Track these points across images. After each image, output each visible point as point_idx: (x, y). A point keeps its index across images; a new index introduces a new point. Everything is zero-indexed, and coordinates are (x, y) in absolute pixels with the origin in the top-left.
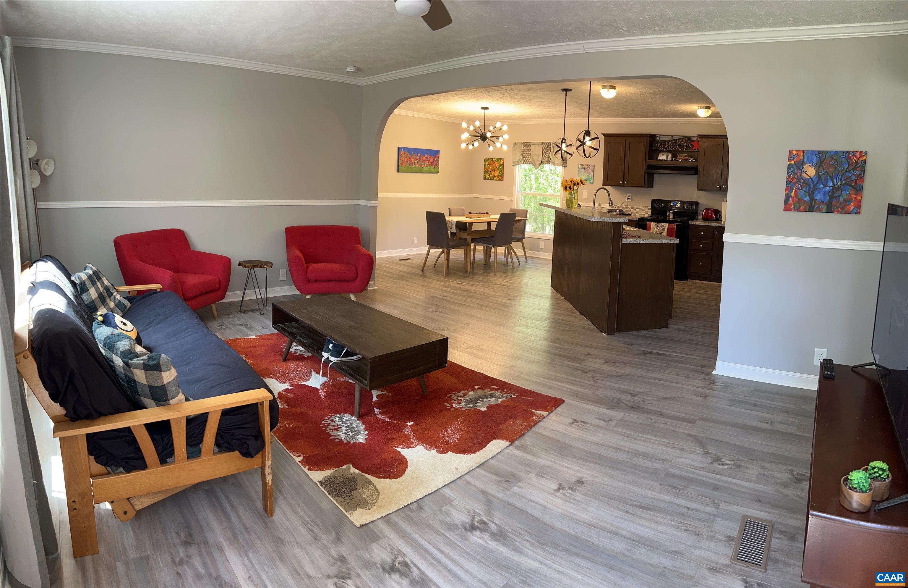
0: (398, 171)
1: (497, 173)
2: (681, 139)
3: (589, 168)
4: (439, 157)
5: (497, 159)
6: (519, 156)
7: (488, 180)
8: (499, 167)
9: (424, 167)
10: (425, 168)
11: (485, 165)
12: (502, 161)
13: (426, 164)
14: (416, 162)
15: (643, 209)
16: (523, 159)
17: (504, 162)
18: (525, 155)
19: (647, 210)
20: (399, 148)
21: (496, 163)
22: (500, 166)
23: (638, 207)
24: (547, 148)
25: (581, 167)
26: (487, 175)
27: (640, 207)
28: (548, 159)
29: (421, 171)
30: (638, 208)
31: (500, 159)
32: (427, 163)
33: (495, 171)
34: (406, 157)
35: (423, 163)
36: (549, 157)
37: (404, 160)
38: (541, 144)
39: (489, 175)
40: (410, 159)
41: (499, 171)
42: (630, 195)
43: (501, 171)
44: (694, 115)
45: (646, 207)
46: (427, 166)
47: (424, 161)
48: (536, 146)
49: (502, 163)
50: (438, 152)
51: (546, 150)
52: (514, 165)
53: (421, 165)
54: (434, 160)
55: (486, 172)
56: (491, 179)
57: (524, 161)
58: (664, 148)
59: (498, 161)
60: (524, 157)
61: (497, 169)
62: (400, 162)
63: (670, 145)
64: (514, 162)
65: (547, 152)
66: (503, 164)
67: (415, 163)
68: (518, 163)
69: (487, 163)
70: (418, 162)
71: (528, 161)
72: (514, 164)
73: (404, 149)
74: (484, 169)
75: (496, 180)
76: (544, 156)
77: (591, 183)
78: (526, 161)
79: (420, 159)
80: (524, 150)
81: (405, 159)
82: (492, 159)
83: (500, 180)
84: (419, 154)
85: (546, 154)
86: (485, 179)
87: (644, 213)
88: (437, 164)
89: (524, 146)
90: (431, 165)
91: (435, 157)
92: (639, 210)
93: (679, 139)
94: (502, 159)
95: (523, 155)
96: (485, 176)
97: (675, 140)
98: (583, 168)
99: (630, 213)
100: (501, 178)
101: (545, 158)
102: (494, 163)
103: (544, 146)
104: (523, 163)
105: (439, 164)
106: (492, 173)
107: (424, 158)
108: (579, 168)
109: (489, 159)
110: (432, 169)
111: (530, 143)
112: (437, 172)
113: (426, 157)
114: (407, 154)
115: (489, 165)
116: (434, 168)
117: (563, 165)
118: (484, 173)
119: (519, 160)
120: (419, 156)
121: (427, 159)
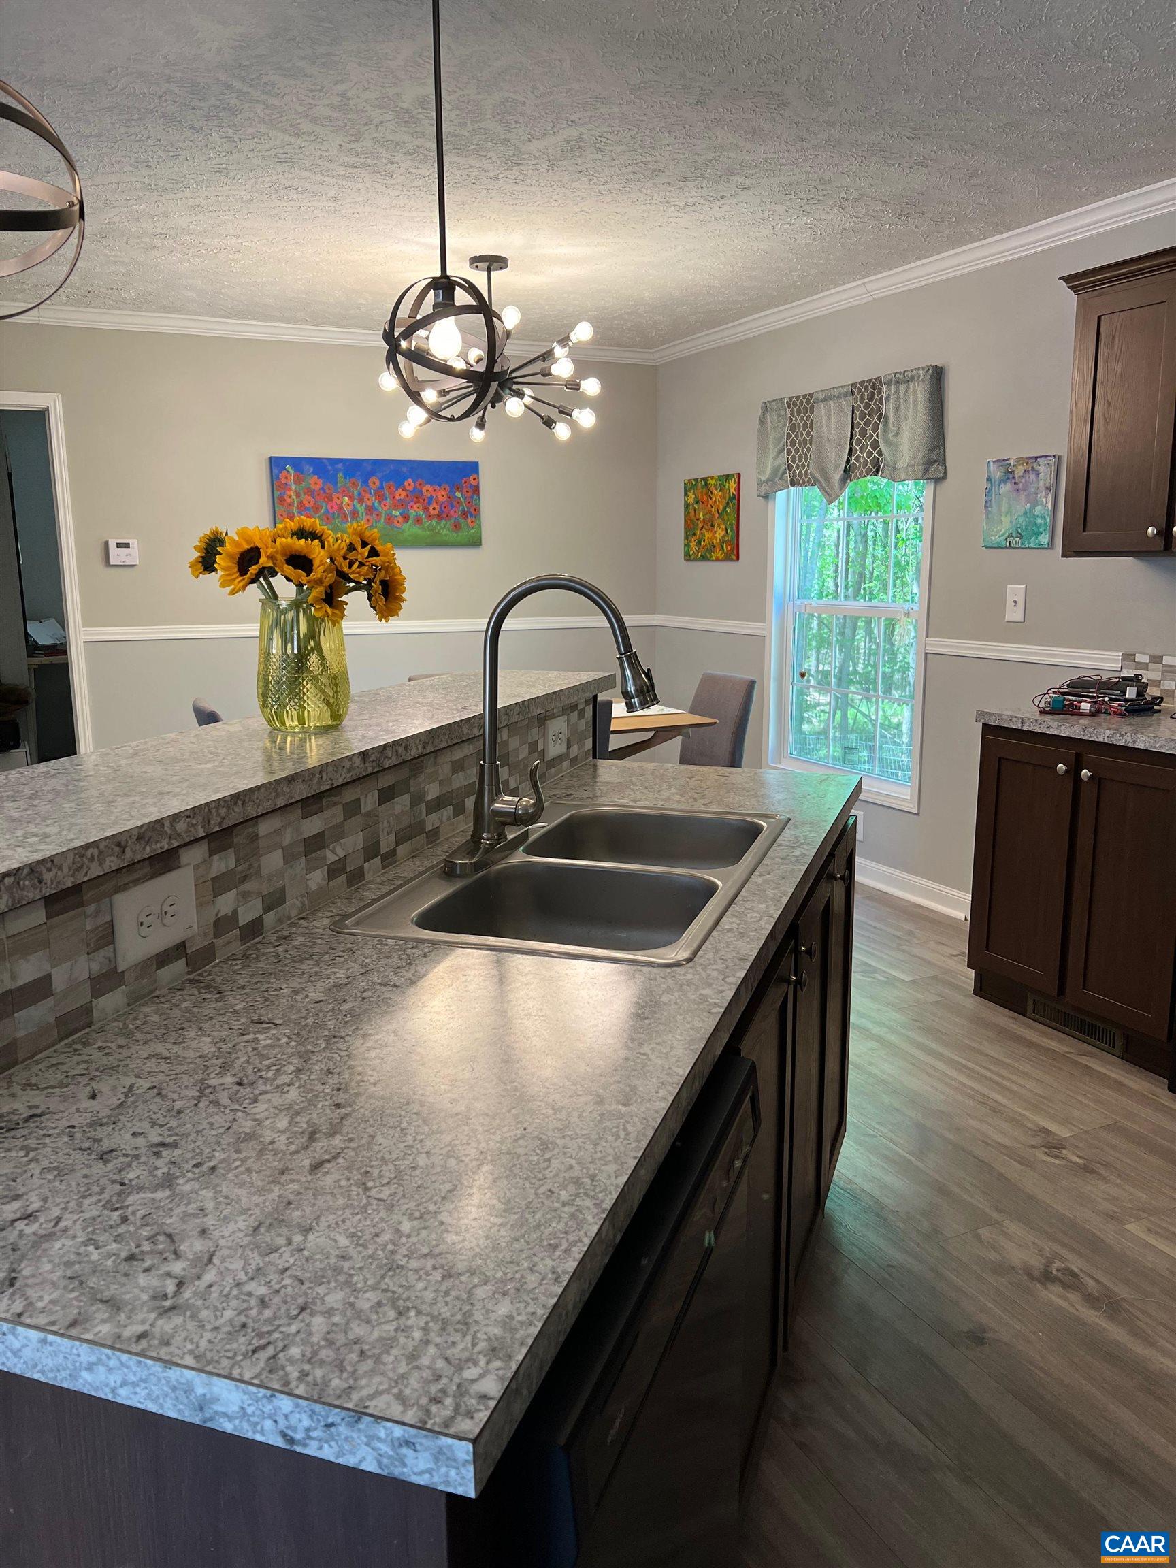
1: (719, 534)
3: (1032, 476)
4: (476, 490)
5: (718, 478)
6: (776, 458)
7: (696, 560)
8: (725, 508)
9: (405, 526)
10: (409, 529)
11: (687, 506)
12: (731, 485)
13: (413, 513)
14: (361, 509)
16: (790, 467)
17: (738, 488)
18: (797, 451)
20: (272, 460)
21: (718, 494)
22: (728, 503)
24: (867, 406)
25: (997, 474)
26: (694, 542)
28: (871, 453)
31: (726, 477)
32: (416, 511)
33: (713, 526)
34: (309, 491)
35: (396, 513)
36: (875, 445)
37: (304, 505)
38: (846, 395)
39: (700, 542)
40: (330, 498)
41: (725, 523)
43: (732, 525)
46: (418, 521)
47: (400, 504)
48: (831, 403)
49: (732, 491)
50: (471, 468)
51: (862, 416)
52: (766, 496)
53: (390, 519)
54: (451, 498)
55: (690, 530)
56: (704, 558)
57: (794, 474)
59: (720, 487)
60: (793, 460)
61: (720, 515)
62: (279, 510)
64: (764, 481)
65: (867, 423)
66: (735, 497)
67: (355, 514)
68: (776, 485)
69: (691, 497)
70: (370, 510)
71: (806, 474)
72: (767, 489)
73: (297, 463)
74: (685, 521)
75: (718, 560)
76: (859, 442)
77: (1040, 547)
78: (799, 475)
79: (380, 497)
80: (793, 428)
81: (304, 498)
82: (705, 480)
83: (727, 558)
84: (373, 479)
85: (862, 432)
86: (688, 557)
88: (473, 512)
89: (791, 412)
90: (439, 517)
91: (459, 488)
94: (731, 476)
95: (789, 452)
96: (689, 545)
98: (1009, 475)
100: (733, 552)
101: (861, 449)
102: (709, 493)
103: (855, 400)
104: (793, 484)
105: (477, 510)
106: (708, 535)
107: (400, 494)
108: (989, 479)
109: (696, 480)
110: (445, 532)
111: (811, 395)
112: (476, 542)
113: (411, 488)
114: (314, 482)
115: (697, 502)
116: (456, 527)
117: (926, 471)
118: (687, 538)
119: (775, 471)
120: (375, 487)
121: (417, 497)
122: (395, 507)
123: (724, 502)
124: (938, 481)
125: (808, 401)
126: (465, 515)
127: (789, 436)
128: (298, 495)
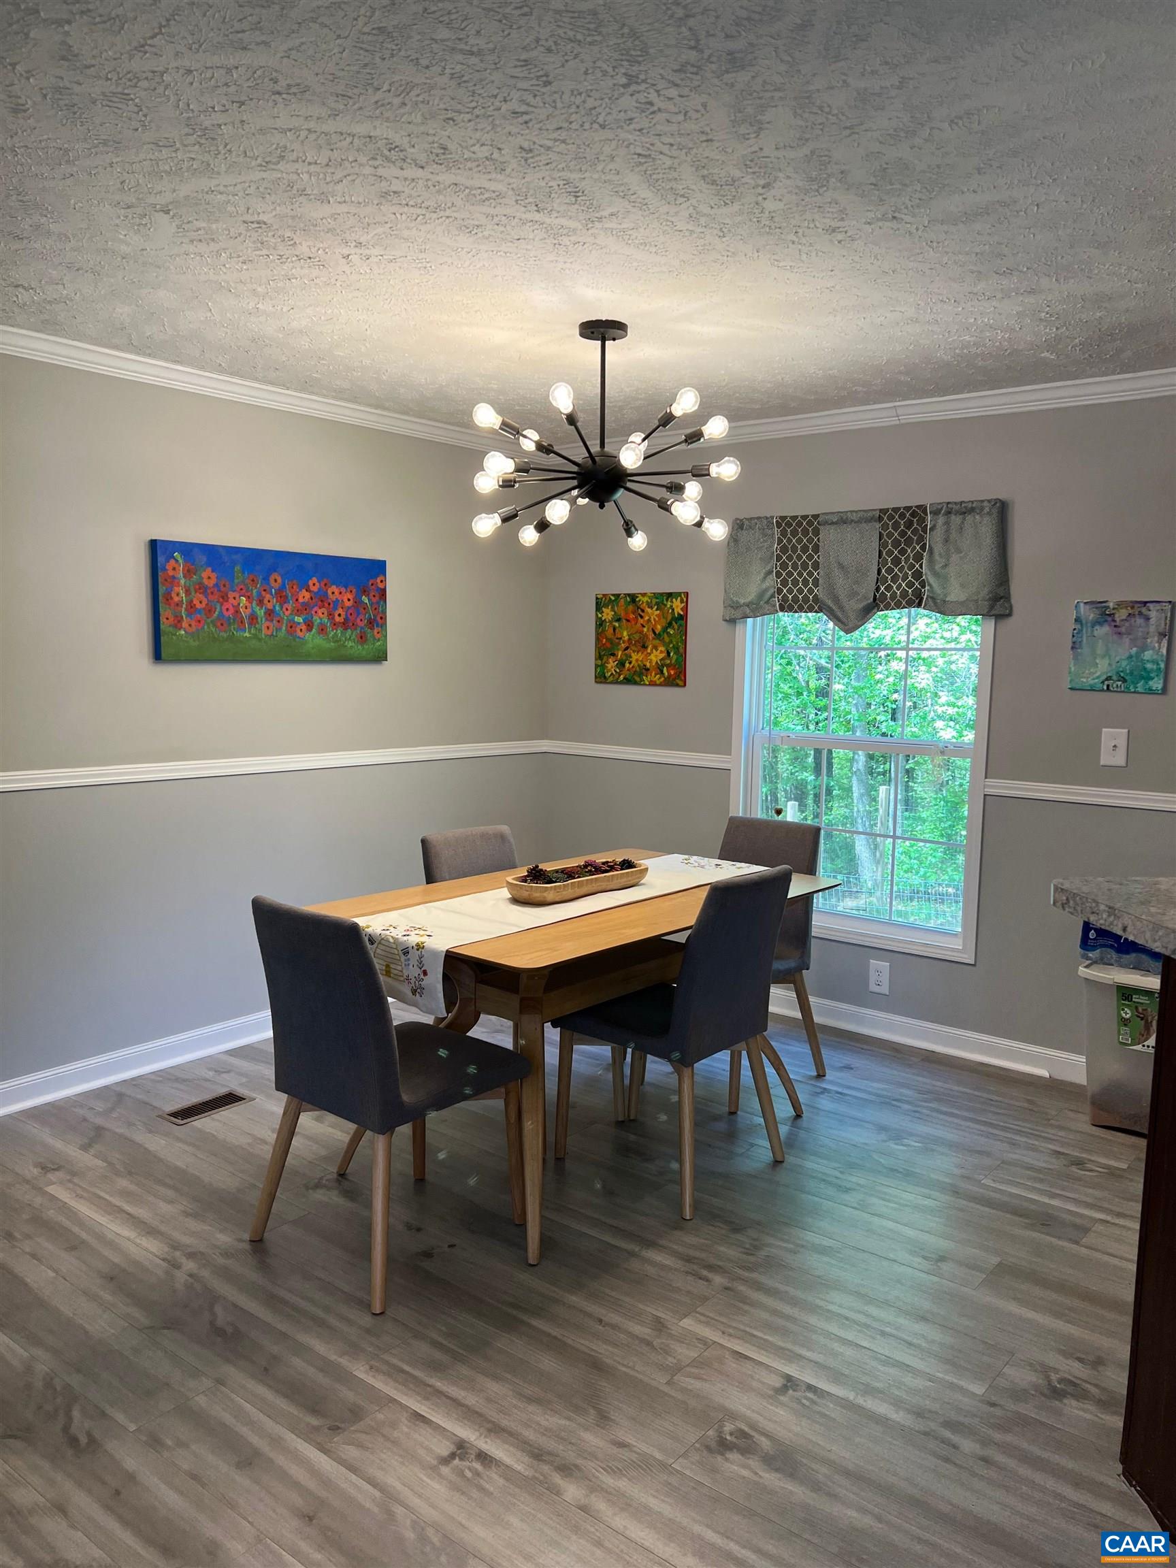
0: (158, 655)
1: (656, 656)
3: (1139, 620)
4: (383, 594)
5: (656, 595)
6: (758, 581)
7: (616, 682)
8: (665, 629)
9: (308, 636)
10: (312, 640)
11: (600, 623)
12: (677, 605)
13: (316, 620)
14: (260, 613)
16: (779, 591)
17: (685, 609)
18: (790, 574)
20: (153, 544)
21: (653, 613)
22: (670, 624)
24: (903, 534)
25: (1090, 616)
26: (611, 665)
28: (910, 585)
29: (290, 654)
31: (670, 595)
32: (320, 617)
33: (644, 647)
34: (201, 588)
35: (299, 619)
36: (918, 575)
37: (191, 606)
38: (871, 519)
39: (621, 664)
40: (225, 598)
41: (664, 644)
43: (676, 648)
46: (322, 630)
47: (304, 609)
48: (849, 528)
49: (678, 610)
50: (378, 567)
51: (896, 544)
52: (732, 621)
53: (292, 626)
54: (358, 602)
55: (605, 648)
56: (628, 681)
57: (785, 599)
59: (660, 606)
60: (784, 583)
61: (657, 636)
62: (164, 611)
64: (735, 606)
65: (903, 552)
66: (683, 618)
67: (253, 619)
68: (756, 609)
69: (608, 614)
70: (270, 614)
71: (806, 599)
72: (736, 614)
73: (187, 549)
74: (598, 639)
75: (652, 684)
76: (890, 571)
77: (1152, 693)
78: (795, 599)
79: (282, 598)
80: (784, 549)
81: (197, 597)
82: (633, 598)
83: (670, 682)
84: (275, 576)
85: (896, 562)
86: (601, 678)
88: (378, 621)
89: (784, 533)
90: (345, 625)
91: (365, 592)
94: (679, 594)
95: (778, 575)
96: (603, 666)
98: (1106, 618)
100: (676, 675)
101: (894, 579)
102: (639, 611)
103: (885, 527)
104: (782, 609)
105: (384, 618)
106: (634, 656)
107: (304, 596)
108: (1077, 620)
109: (617, 596)
110: (350, 644)
111: (816, 517)
112: (380, 657)
113: (315, 589)
114: (208, 576)
115: (619, 620)
116: (362, 638)
117: (992, 607)
118: (599, 657)
119: (761, 595)
120: (277, 586)
121: (321, 599)
122: (298, 612)
123: (664, 622)
124: (999, 617)
125: (810, 523)
126: (371, 623)
127: (779, 558)
128: (187, 592)
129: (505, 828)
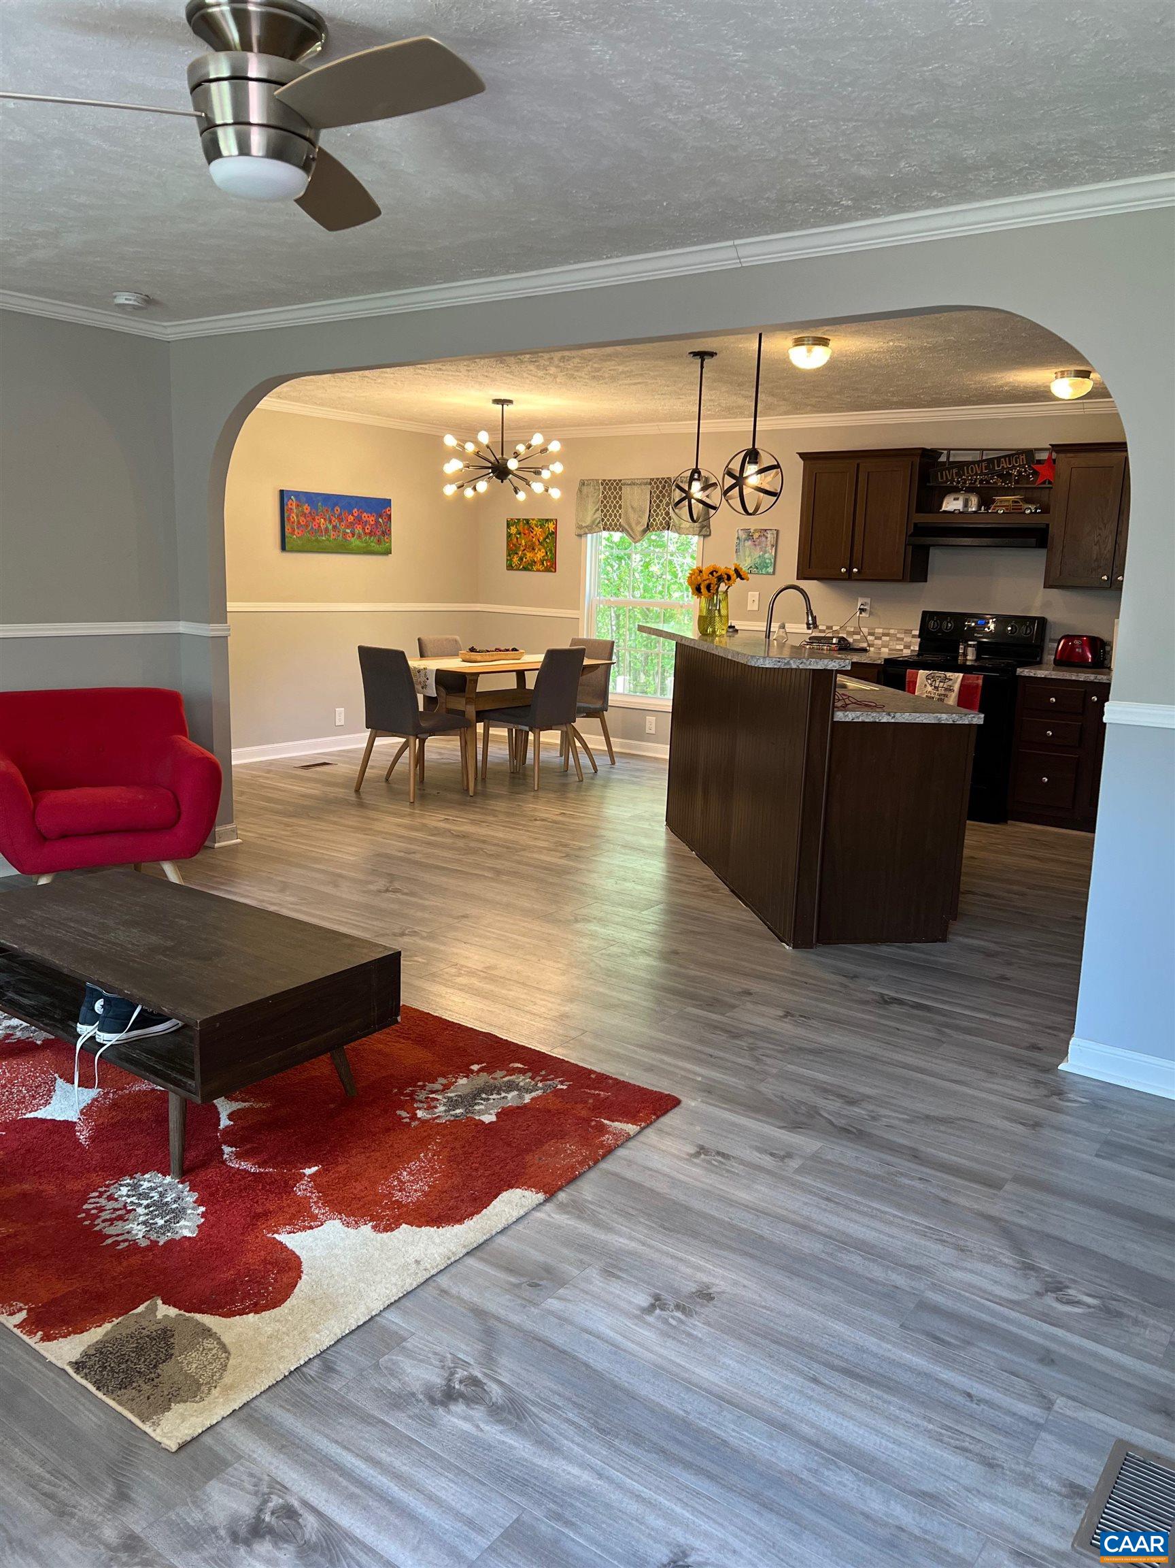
0: (283, 548)
1: (540, 555)
2: (1004, 457)
3: (764, 539)
4: (389, 517)
5: (539, 520)
6: (591, 514)
7: (518, 569)
8: (544, 539)
9: (353, 539)
10: (355, 542)
11: (509, 535)
12: (551, 526)
14: (330, 527)
15: (898, 636)
16: (603, 520)
17: (556, 528)
18: (608, 511)
19: (908, 639)
20: (282, 492)
21: (538, 530)
22: (547, 537)
23: (886, 631)
24: (661, 492)
25: (744, 536)
26: (516, 559)
27: (892, 631)
28: (664, 519)
29: (342, 548)
30: (884, 635)
31: (547, 520)
32: (358, 530)
33: (534, 549)
34: (304, 515)
35: (348, 531)
36: (668, 514)
37: (298, 521)
38: (646, 484)
39: (521, 559)
40: (314, 519)
41: (545, 548)
42: (868, 600)
43: (551, 550)
44: (1042, 395)
45: (908, 632)
46: (359, 537)
47: (350, 525)
48: (635, 488)
49: (552, 529)
50: (387, 503)
51: (658, 497)
52: (580, 536)
53: (345, 534)
54: (377, 522)
55: (512, 550)
56: (525, 569)
57: (606, 524)
58: (958, 482)
59: (542, 526)
60: (605, 516)
61: (540, 543)
62: (287, 527)
63: (976, 474)
64: (580, 527)
65: (661, 501)
66: (554, 533)
67: (327, 530)
68: (591, 529)
69: (513, 530)
70: (335, 527)
71: (616, 525)
72: (582, 532)
73: (297, 494)
74: (508, 545)
75: (538, 570)
76: (655, 511)
77: (768, 574)
78: (611, 524)
79: (340, 519)
80: (605, 497)
81: (302, 519)
82: (527, 521)
83: (547, 570)
84: (337, 507)
85: (658, 506)
86: (510, 567)
87: (902, 647)
88: (387, 532)
89: (605, 488)
90: (370, 534)
91: (381, 516)
92: (887, 638)
93: (998, 459)
94: (551, 520)
95: (602, 511)
96: (511, 560)
97: (990, 461)
98: (750, 536)
99: (865, 645)
100: (551, 566)
101: (657, 515)
102: (531, 529)
103: (653, 487)
104: (604, 529)
105: (390, 530)
106: (529, 555)
107: (351, 518)
108: (738, 538)
109: (519, 520)
110: (373, 544)
111: (620, 481)
112: (388, 552)
113: (356, 515)
114: (306, 508)
115: (520, 534)
116: (379, 541)
117: (700, 531)
118: (509, 555)
119: (593, 522)
120: (337, 513)
121: (359, 520)
122: (348, 527)
123: (544, 536)
124: (705, 536)
125: (617, 484)
126: (383, 533)
127: (602, 502)
128: (297, 516)
129: (458, 638)
